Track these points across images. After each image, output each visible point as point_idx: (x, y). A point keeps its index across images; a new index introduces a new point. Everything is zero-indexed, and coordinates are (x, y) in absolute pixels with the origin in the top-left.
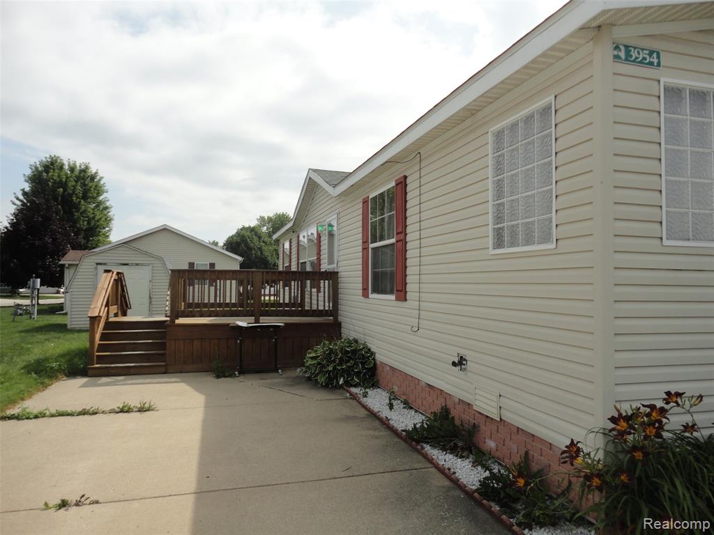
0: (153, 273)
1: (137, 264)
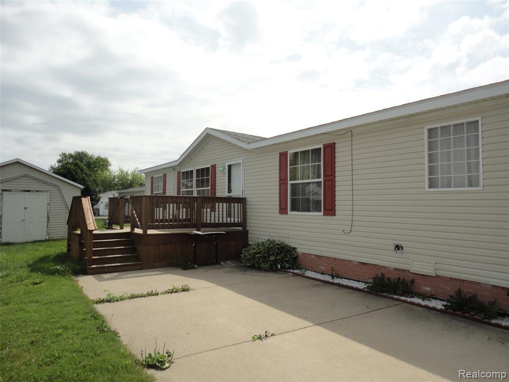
0: (50, 198)
1: (37, 191)
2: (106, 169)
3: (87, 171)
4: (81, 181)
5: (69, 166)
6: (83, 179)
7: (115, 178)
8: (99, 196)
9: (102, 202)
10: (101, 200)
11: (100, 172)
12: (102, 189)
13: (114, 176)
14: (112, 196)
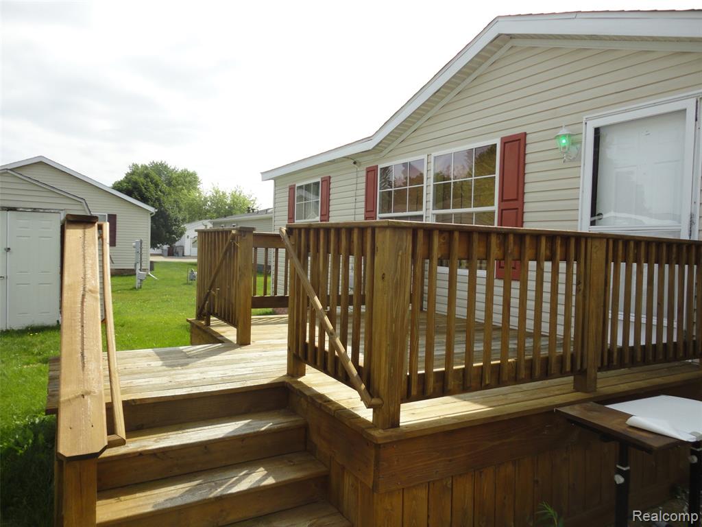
2: (195, 188)
3: (164, 187)
4: (155, 202)
5: (137, 177)
6: (158, 199)
7: (206, 202)
8: (182, 226)
9: (188, 237)
10: (187, 233)
11: (186, 191)
12: (188, 216)
13: (205, 198)
14: (203, 228)
